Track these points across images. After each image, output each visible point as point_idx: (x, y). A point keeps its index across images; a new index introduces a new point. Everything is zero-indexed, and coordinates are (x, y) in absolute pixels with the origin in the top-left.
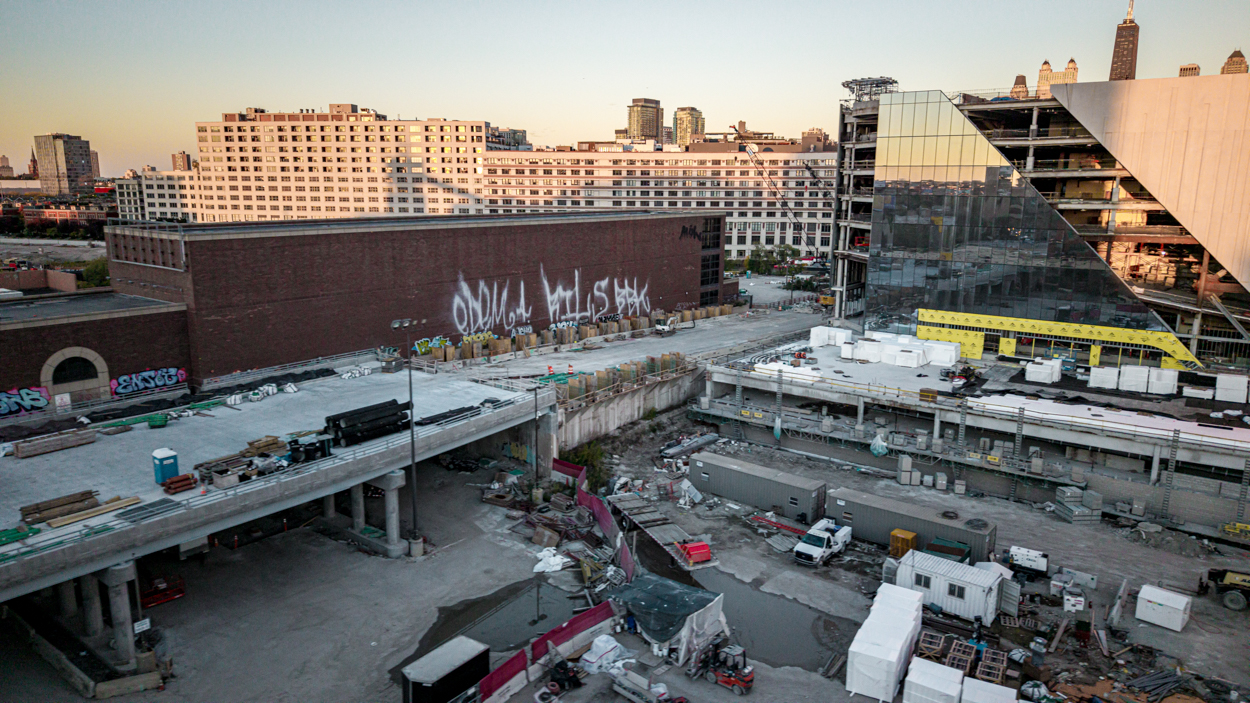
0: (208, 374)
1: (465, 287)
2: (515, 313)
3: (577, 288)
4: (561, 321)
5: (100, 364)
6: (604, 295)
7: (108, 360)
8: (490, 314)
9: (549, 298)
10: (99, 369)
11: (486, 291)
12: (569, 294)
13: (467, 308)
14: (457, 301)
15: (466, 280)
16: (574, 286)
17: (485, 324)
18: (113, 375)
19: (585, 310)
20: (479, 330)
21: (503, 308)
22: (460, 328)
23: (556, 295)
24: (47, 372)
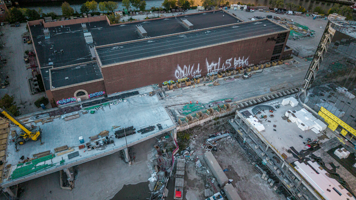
0: (109, 94)
1: (179, 68)
2: (196, 72)
3: (219, 63)
4: (211, 72)
5: (86, 92)
6: (229, 63)
7: (87, 91)
8: (187, 73)
9: (208, 66)
10: (86, 93)
11: (186, 68)
12: (216, 64)
13: (180, 73)
14: (177, 71)
15: (179, 66)
16: (218, 62)
17: (185, 76)
18: (89, 94)
19: (222, 68)
20: (183, 77)
21: (191, 71)
22: (177, 78)
23: (211, 66)
24: (75, 95)
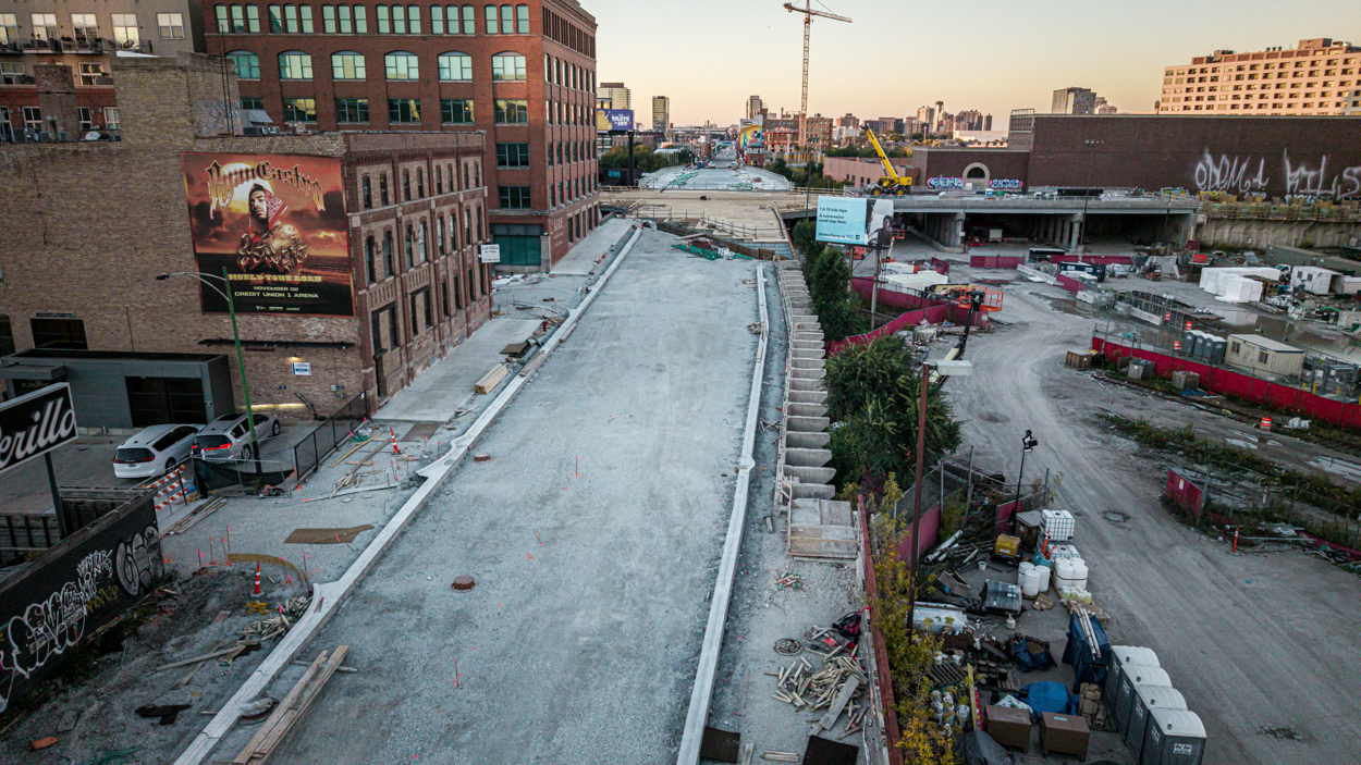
0: (1033, 184)
1: (1209, 159)
2: (1251, 181)
3: (1322, 170)
4: (1298, 193)
5: (987, 172)
6: (1355, 179)
7: (990, 170)
8: (1228, 179)
9: (1289, 174)
10: (986, 174)
11: (1227, 162)
12: (1312, 174)
13: (1208, 172)
14: (1200, 166)
15: (1210, 153)
16: (1319, 167)
17: (1221, 185)
18: (992, 178)
19: (1330, 188)
20: (1215, 188)
21: (1240, 176)
22: (1199, 185)
23: (1297, 174)
24: (966, 173)
